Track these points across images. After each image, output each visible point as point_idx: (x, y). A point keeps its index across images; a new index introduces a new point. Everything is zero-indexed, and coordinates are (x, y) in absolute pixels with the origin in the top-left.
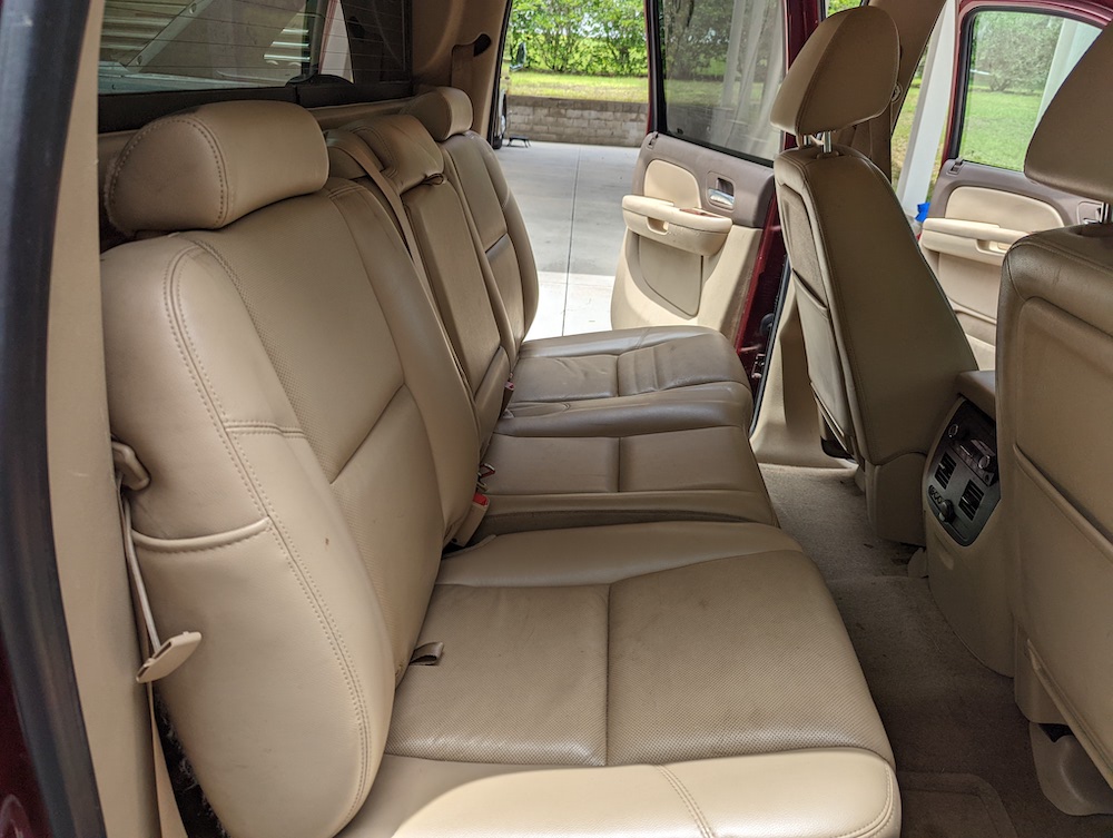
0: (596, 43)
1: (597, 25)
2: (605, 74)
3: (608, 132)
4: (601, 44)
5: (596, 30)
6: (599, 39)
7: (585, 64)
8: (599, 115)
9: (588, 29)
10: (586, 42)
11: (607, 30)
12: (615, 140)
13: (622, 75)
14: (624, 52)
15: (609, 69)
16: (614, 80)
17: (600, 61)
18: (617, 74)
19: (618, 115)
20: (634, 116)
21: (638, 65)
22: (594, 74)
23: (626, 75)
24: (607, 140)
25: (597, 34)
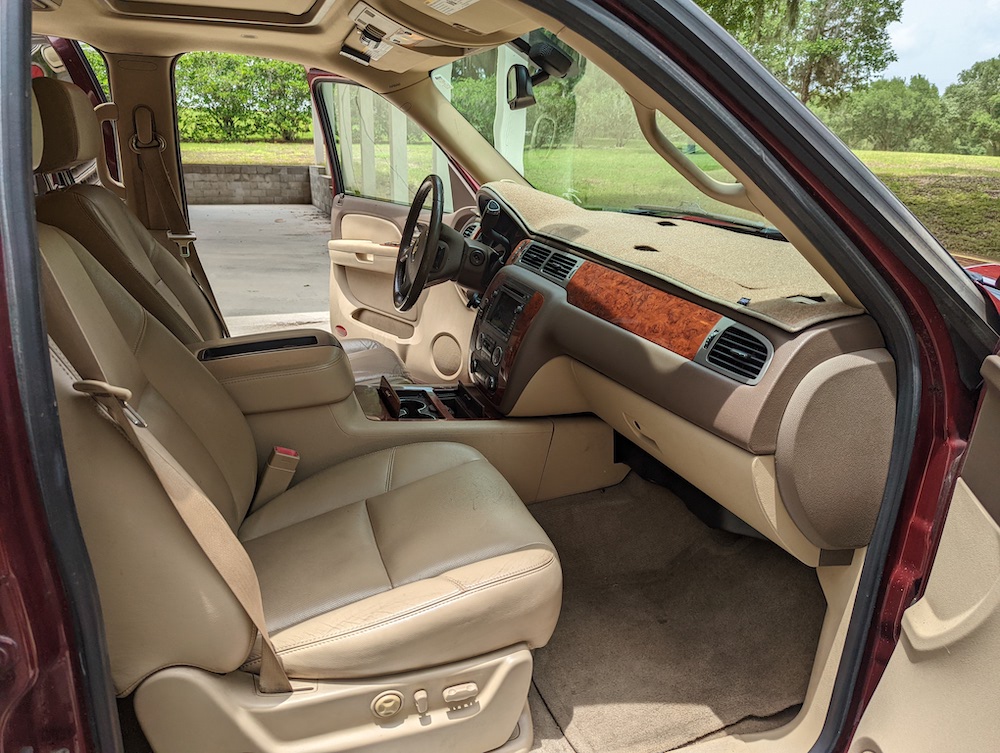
0: (198, 113)
1: (197, 97)
2: (212, 141)
3: (216, 192)
4: (203, 114)
5: (196, 101)
6: (200, 109)
7: (190, 131)
8: (203, 177)
9: (188, 100)
10: (187, 112)
11: (207, 101)
12: (223, 199)
13: (229, 141)
14: (228, 120)
15: (215, 135)
16: (221, 145)
17: (205, 129)
18: (224, 141)
19: (222, 176)
20: (237, 176)
21: (243, 132)
22: (202, 141)
23: (233, 141)
24: (215, 200)
25: (197, 105)
